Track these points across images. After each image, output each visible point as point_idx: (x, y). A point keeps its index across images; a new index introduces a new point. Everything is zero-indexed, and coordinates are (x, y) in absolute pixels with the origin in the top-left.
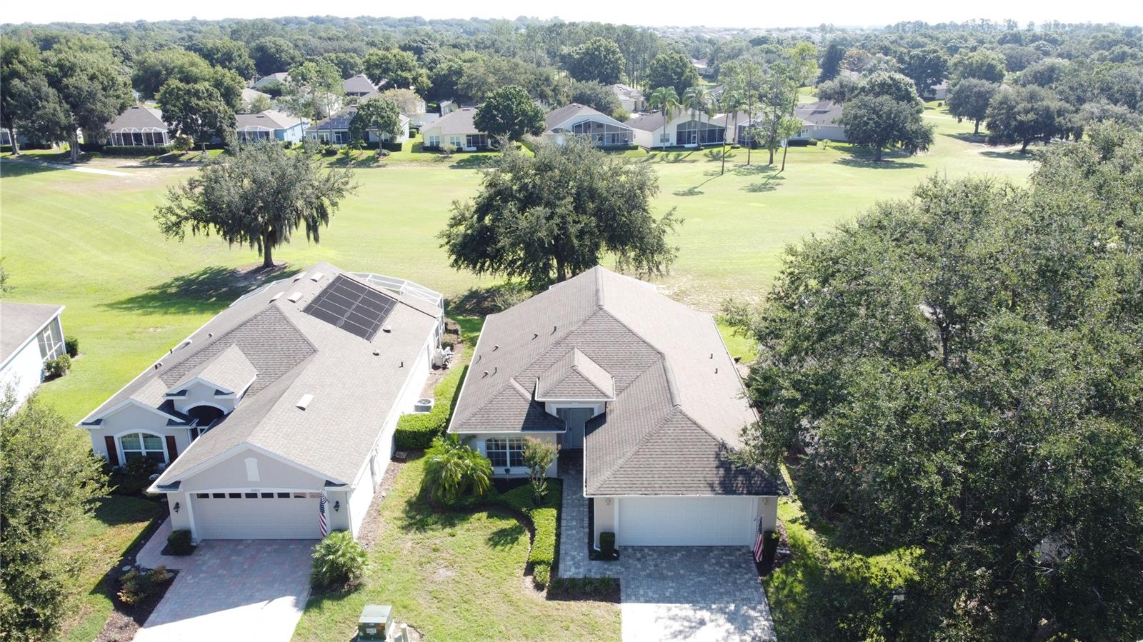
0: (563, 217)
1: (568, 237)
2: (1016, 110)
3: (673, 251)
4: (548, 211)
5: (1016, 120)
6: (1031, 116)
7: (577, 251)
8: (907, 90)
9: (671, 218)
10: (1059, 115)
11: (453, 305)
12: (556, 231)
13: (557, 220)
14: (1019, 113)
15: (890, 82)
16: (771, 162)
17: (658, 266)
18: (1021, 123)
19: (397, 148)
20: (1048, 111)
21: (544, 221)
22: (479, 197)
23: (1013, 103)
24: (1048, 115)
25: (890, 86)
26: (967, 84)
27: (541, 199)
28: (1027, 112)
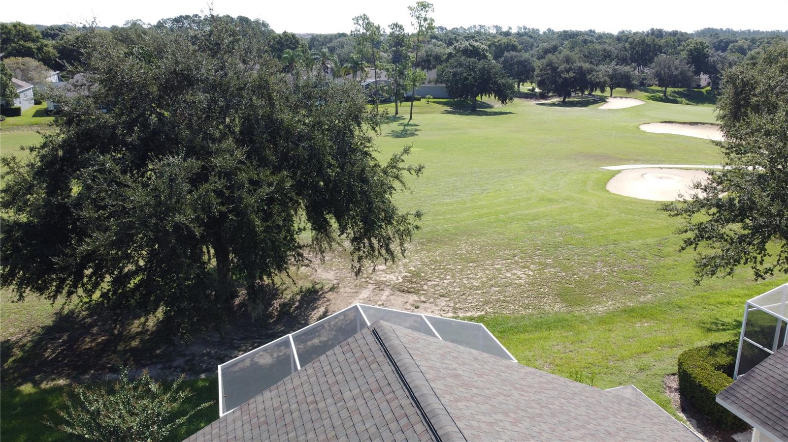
0: (228, 175)
1: (240, 213)
2: (559, 70)
3: (411, 219)
4: (194, 164)
5: (561, 77)
6: (571, 74)
7: (263, 241)
8: (484, 54)
9: (400, 165)
10: (589, 74)
11: (18, 353)
12: (217, 208)
13: (216, 183)
14: (562, 72)
15: (471, 48)
16: (397, 113)
17: (387, 245)
18: (565, 79)
19: (17, 112)
20: (581, 71)
21: (186, 186)
22: (44, 146)
23: (557, 65)
24: (581, 73)
25: (471, 51)
26: (509, 56)
27: (176, 142)
28: (568, 71)
